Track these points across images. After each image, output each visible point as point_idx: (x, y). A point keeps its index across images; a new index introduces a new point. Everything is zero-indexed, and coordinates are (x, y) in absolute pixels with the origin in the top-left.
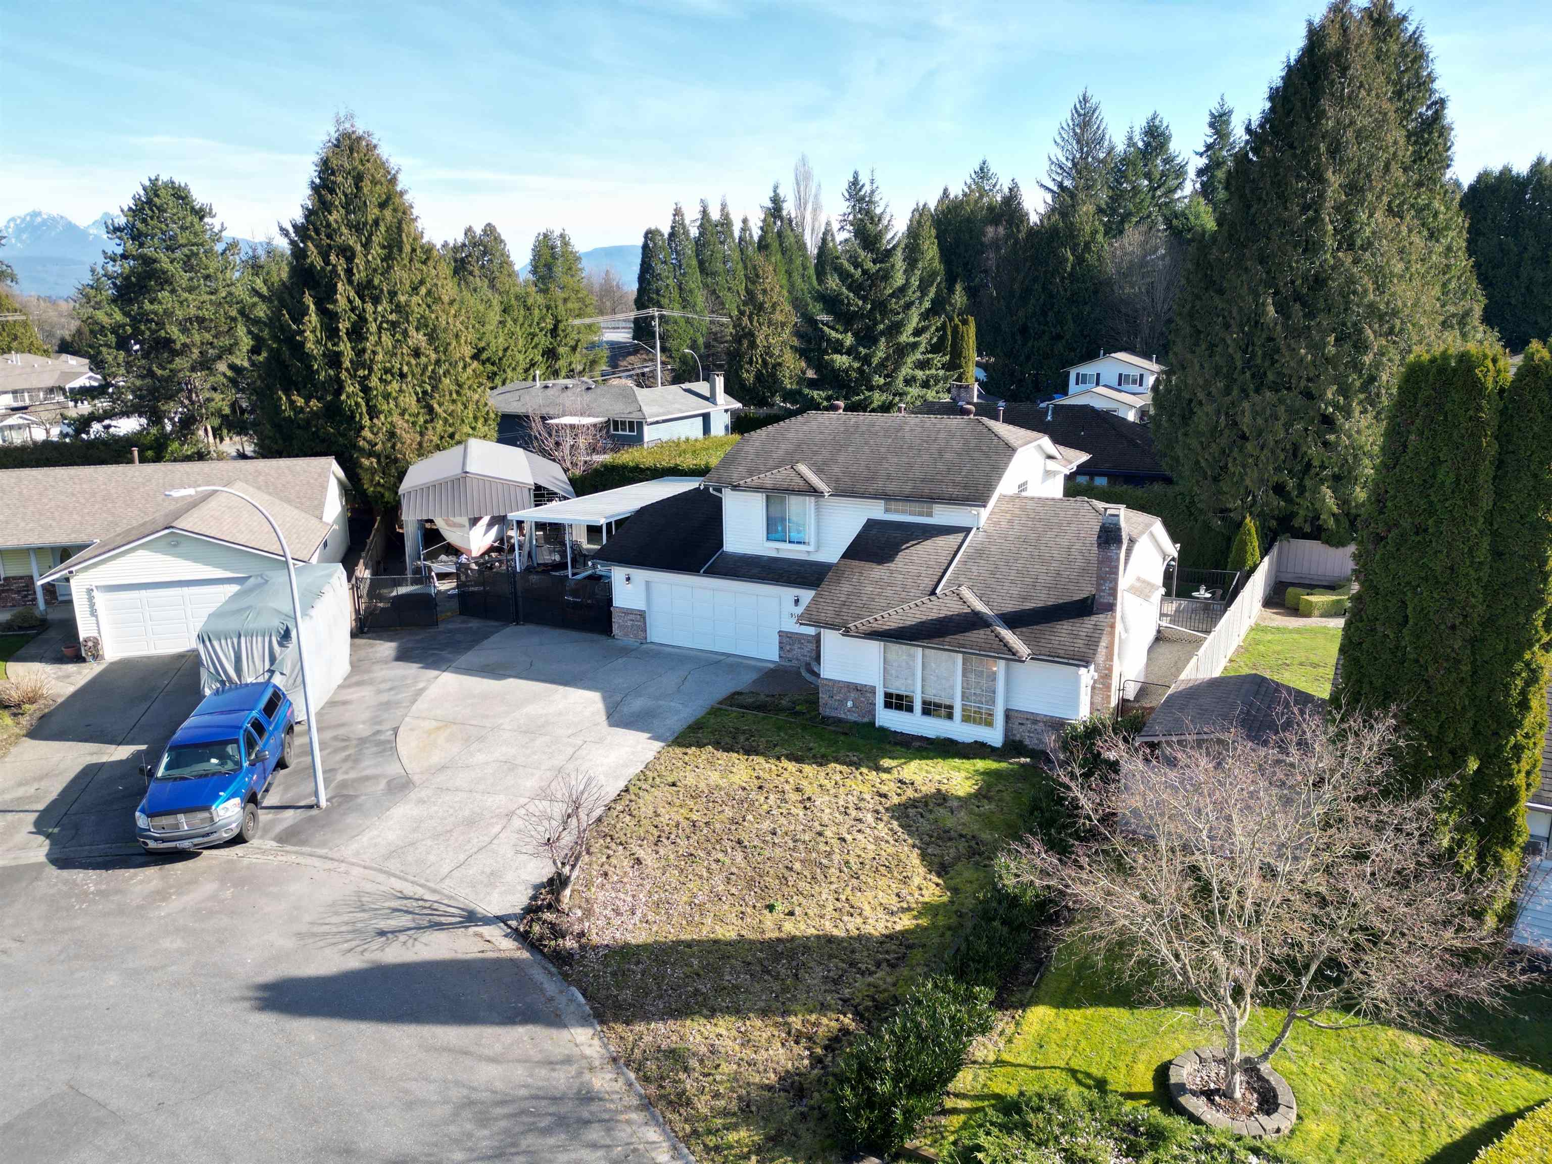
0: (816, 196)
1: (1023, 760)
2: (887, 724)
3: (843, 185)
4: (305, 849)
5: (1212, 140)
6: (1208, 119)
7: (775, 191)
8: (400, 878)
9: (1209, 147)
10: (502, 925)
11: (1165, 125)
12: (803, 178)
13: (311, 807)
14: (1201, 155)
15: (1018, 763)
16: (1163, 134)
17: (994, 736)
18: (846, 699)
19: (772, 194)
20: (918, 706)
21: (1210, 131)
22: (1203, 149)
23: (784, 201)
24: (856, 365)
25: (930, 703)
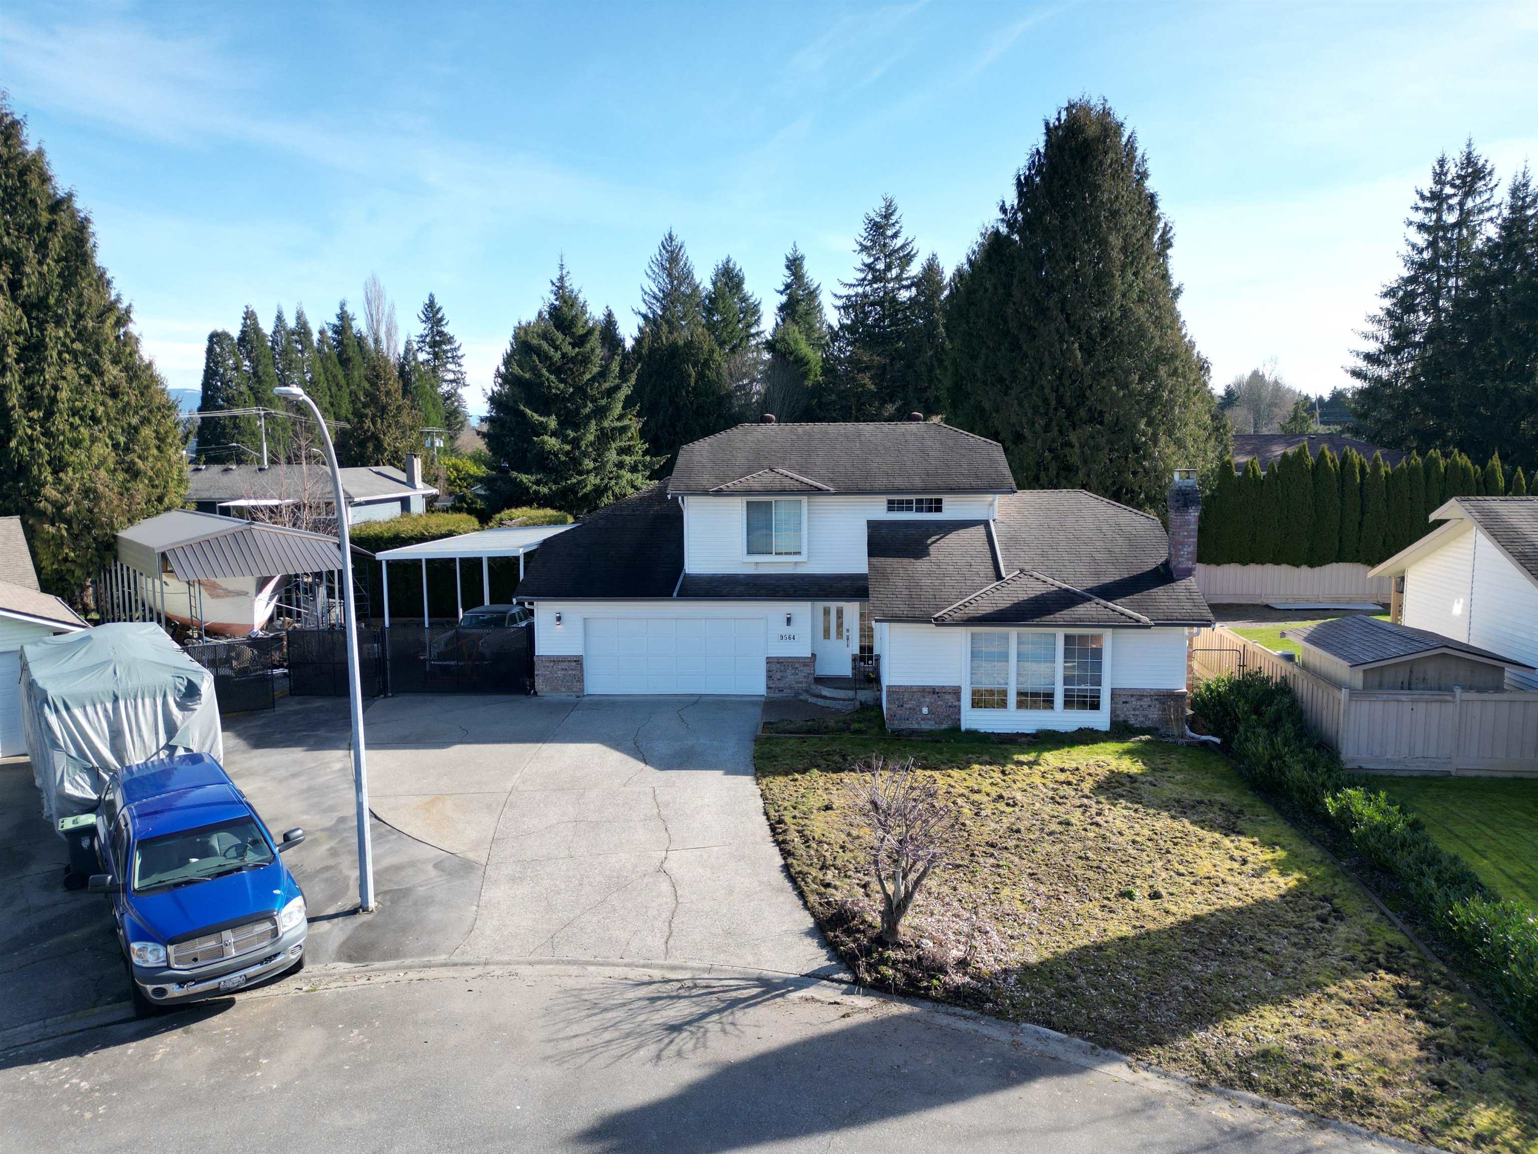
0: (390, 316)
1: (1143, 738)
2: (974, 726)
3: (419, 308)
4: (408, 961)
5: (789, 281)
6: (784, 262)
7: (342, 308)
8: (602, 965)
9: (788, 286)
10: (825, 982)
11: (738, 268)
12: (373, 300)
13: (354, 912)
14: (781, 293)
15: (1140, 741)
16: (737, 275)
17: (1100, 720)
18: (920, 706)
19: (339, 311)
20: (1012, 699)
21: (787, 273)
22: (782, 288)
23: (352, 319)
24: (568, 447)
25: (1025, 694)
